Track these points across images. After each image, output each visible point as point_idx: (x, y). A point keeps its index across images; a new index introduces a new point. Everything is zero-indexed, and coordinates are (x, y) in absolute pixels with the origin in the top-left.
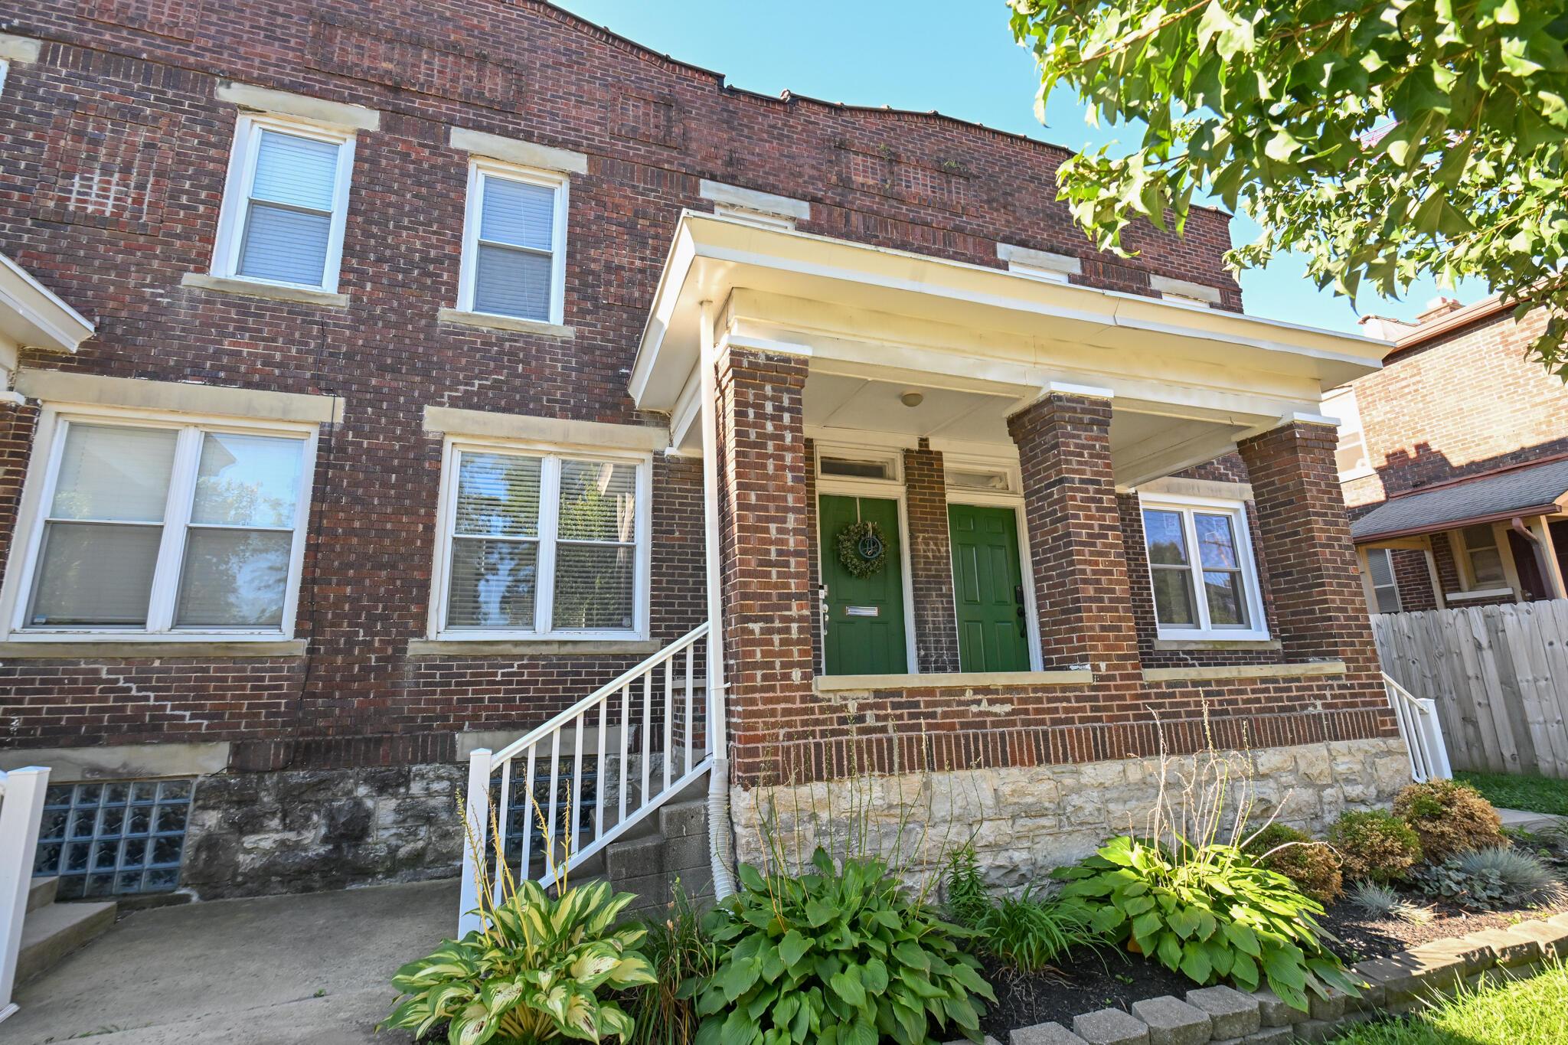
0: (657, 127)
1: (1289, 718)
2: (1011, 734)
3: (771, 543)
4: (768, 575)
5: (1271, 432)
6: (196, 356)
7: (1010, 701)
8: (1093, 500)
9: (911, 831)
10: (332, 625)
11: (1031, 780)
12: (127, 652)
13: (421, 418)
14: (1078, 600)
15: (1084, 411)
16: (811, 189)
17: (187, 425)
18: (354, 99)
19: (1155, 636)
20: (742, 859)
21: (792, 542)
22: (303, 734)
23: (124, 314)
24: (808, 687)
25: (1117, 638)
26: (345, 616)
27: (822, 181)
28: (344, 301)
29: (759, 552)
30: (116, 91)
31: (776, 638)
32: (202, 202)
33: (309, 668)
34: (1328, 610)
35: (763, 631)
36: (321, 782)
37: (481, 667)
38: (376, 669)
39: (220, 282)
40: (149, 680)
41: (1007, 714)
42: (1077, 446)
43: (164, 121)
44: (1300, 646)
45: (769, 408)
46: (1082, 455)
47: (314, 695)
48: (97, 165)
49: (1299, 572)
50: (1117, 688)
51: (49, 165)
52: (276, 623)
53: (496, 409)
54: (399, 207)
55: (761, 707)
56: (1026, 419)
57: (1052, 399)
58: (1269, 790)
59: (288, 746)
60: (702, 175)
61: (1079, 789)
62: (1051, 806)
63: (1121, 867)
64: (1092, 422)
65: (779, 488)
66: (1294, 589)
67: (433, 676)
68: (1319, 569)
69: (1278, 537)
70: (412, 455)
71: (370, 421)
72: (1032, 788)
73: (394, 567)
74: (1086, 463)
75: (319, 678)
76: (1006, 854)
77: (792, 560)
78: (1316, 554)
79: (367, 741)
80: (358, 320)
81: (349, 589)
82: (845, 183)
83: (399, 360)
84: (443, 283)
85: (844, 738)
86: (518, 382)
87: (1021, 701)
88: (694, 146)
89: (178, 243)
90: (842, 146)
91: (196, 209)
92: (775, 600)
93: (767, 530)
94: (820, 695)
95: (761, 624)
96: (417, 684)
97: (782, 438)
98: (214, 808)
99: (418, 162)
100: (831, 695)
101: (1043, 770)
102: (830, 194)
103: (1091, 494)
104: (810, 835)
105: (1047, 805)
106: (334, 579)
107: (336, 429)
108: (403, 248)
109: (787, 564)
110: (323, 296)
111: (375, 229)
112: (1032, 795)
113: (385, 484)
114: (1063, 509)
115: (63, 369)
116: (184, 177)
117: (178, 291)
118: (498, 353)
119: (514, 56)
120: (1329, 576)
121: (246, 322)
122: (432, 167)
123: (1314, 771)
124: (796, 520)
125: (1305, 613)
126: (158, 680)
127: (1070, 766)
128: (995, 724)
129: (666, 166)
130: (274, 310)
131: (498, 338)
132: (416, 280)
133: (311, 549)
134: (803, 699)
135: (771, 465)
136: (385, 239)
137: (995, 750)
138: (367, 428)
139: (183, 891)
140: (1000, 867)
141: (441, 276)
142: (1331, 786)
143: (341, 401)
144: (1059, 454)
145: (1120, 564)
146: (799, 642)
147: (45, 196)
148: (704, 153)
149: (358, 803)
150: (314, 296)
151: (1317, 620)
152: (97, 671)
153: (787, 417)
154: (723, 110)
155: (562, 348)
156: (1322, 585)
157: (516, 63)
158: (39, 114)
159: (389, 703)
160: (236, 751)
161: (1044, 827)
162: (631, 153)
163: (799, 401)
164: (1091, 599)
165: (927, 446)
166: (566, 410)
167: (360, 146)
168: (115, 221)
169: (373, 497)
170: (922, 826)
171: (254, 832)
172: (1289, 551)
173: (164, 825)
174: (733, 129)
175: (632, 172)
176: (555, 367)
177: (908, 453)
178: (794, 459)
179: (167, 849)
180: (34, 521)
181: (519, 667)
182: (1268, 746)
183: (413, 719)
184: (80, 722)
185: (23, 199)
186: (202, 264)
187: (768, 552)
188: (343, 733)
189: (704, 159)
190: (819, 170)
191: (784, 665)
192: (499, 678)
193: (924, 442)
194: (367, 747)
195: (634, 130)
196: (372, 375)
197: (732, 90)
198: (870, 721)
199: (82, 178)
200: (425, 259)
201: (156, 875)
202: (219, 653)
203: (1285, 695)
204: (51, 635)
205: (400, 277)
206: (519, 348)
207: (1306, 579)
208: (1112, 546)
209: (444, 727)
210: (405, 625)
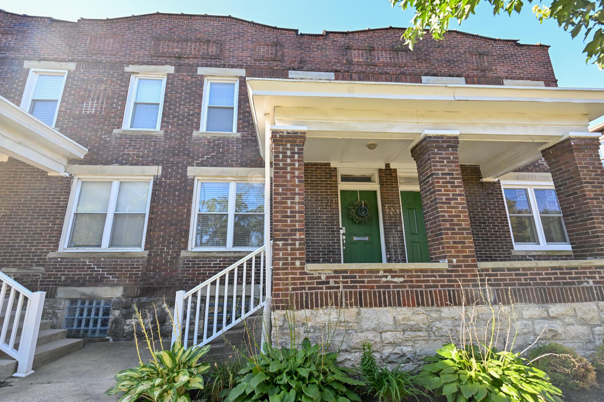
0: (271, 54)
1: (570, 289)
2: (403, 292)
3: (288, 208)
4: (286, 221)
5: (558, 144)
6: (117, 156)
7: (403, 276)
8: (449, 182)
9: (350, 333)
10: (156, 246)
11: (414, 314)
12: (94, 255)
13: (186, 171)
14: (441, 230)
15: (443, 142)
16: (335, 67)
17: (115, 179)
18: (166, 63)
19: (513, 248)
20: (273, 340)
21: (297, 208)
22: (146, 284)
23: (96, 145)
24: (303, 268)
25: (463, 247)
26: (161, 243)
27: (339, 63)
28: (162, 133)
29: (282, 212)
30: (96, 74)
31: (289, 248)
32: (120, 105)
33: (148, 261)
34: (597, 232)
35: (283, 245)
36: (151, 302)
37: (206, 261)
38: (170, 262)
39: (124, 131)
40: (100, 265)
41: (401, 282)
42: (440, 158)
43: (109, 81)
44: (583, 251)
45: (289, 153)
46: (443, 162)
47: (150, 271)
48: (90, 98)
49: (578, 213)
50: (462, 271)
51: (77, 100)
52: (140, 246)
53: (212, 166)
54: (180, 98)
55: (281, 276)
56: (417, 149)
57: (427, 138)
58: (558, 326)
59: (141, 288)
60: (289, 69)
61: (440, 319)
62: (424, 326)
63: (448, 359)
64: (448, 147)
65: (292, 186)
66: (576, 222)
67: (189, 264)
68: (590, 211)
69: (566, 196)
70: (183, 185)
71: (170, 174)
72: (413, 317)
73: (176, 225)
74: (445, 166)
75: (151, 265)
76: (399, 348)
77: (297, 215)
78: (587, 203)
79: (166, 287)
80: (166, 139)
81: (162, 233)
82: (350, 62)
83: (179, 151)
84: (194, 123)
85: (319, 291)
86: (220, 155)
87: (409, 276)
88: (286, 58)
89: (112, 120)
90: (348, 48)
91: (118, 108)
92: (289, 232)
93: (286, 203)
94: (308, 272)
95: (283, 242)
96: (184, 267)
97: (294, 165)
98: (118, 309)
99: (187, 81)
100: (313, 272)
101: (420, 309)
102: (343, 68)
103: (448, 180)
104: (302, 332)
105: (422, 326)
106: (157, 230)
107: (159, 177)
108: (181, 112)
109: (295, 217)
110: (155, 132)
111: (172, 107)
112: (414, 321)
113: (174, 196)
114: (433, 187)
115: (80, 164)
116: (114, 98)
117: (112, 135)
118: (213, 145)
119: (220, 38)
120: (596, 214)
121: (131, 143)
122: (191, 82)
123: (588, 317)
124: (299, 198)
125: (584, 234)
126: (103, 265)
127: (435, 308)
128: (394, 287)
129: (275, 68)
130: (140, 138)
131: (213, 140)
132: (186, 123)
133: (150, 219)
134: (301, 274)
135: (289, 176)
136: (175, 110)
137: (394, 299)
138: (169, 176)
139: (107, 338)
140: (396, 353)
141: (194, 120)
142: (600, 326)
143: (160, 167)
144: (431, 163)
145: (465, 212)
146: (299, 249)
147: (76, 110)
148: (290, 61)
149: (163, 310)
150: (153, 132)
151: (591, 237)
152: (85, 262)
153: (296, 156)
154: (298, 43)
155: (236, 141)
156: (592, 219)
157: (220, 41)
158: (75, 85)
159: (174, 274)
160: (125, 290)
161: (420, 336)
162: (262, 65)
163: (302, 149)
164: (448, 229)
165: (389, 167)
166: (237, 164)
167: (168, 79)
168: (94, 115)
169: (170, 200)
170: (356, 332)
171: (129, 318)
172: (572, 203)
173: (104, 314)
174: (302, 49)
175: (262, 73)
176: (234, 148)
177: (380, 170)
178: (299, 173)
179: (105, 323)
180: (71, 213)
181: (220, 261)
182: (556, 302)
183: (182, 280)
184: (80, 278)
185: (71, 112)
186: (119, 126)
187: (286, 212)
188: (158, 284)
189: (290, 63)
190: (338, 59)
191: (292, 259)
192: (212, 265)
193: (387, 165)
194: (166, 290)
195: (263, 56)
196: (170, 157)
197: (302, 35)
198: (332, 284)
199: (86, 103)
200: (189, 115)
201: (101, 331)
202: (121, 256)
203: (567, 276)
204: (74, 250)
205: (180, 122)
206: (220, 143)
207: (583, 216)
208: (460, 203)
209: (193, 283)
210: (180, 246)
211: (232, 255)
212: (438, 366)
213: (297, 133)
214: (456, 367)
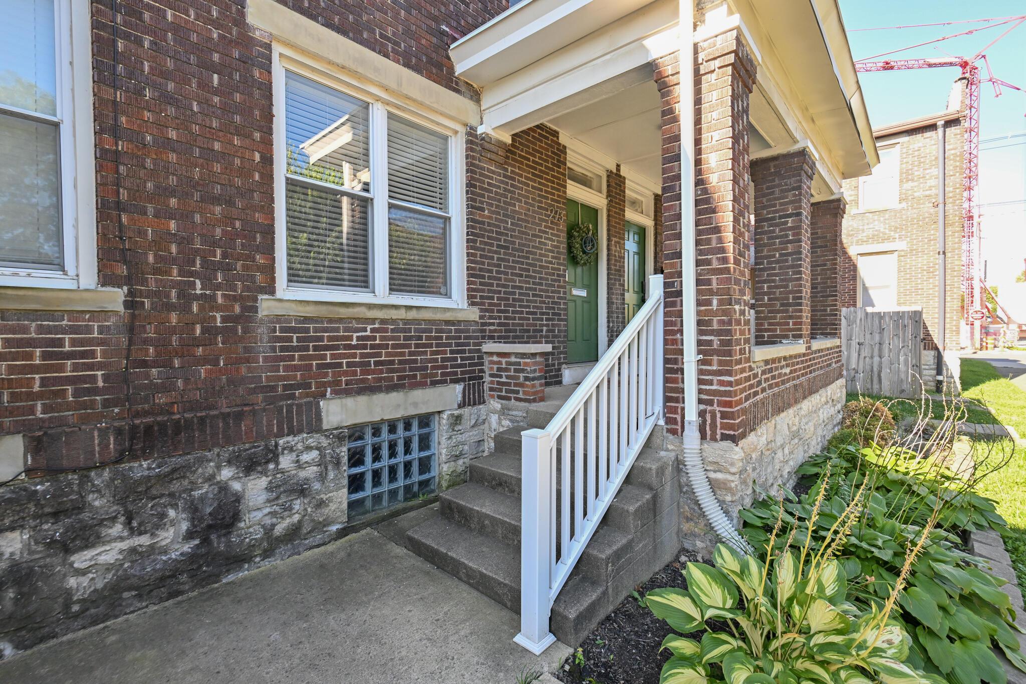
5: (824, 202)
10: (156, 271)
13: (243, 4)
22: (137, 415)
24: (750, 359)
26: (174, 261)
33: (132, 329)
36: (174, 471)
37: (337, 329)
38: (223, 331)
47: (144, 364)
53: (328, 25)
56: (772, 164)
59: (119, 432)
67: (290, 339)
70: (235, 54)
73: (230, 203)
75: (146, 341)
79: (225, 416)
81: (173, 225)
85: (759, 397)
96: (273, 349)
98: (12, 529)
104: (751, 472)
106: (150, 209)
113: (204, 85)
134: (749, 369)
149: (224, 488)
159: (243, 370)
160: (35, 446)
165: (619, 171)
166: (397, 53)
171: (87, 546)
177: (610, 174)
181: (373, 330)
183: (273, 388)
188: (192, 409)
191: (744, 342)
192: (354, 342)
193: (618, 167)
194: (227, 424)
209: (307, 395)
210: (252, 279)
211: (402, 314)
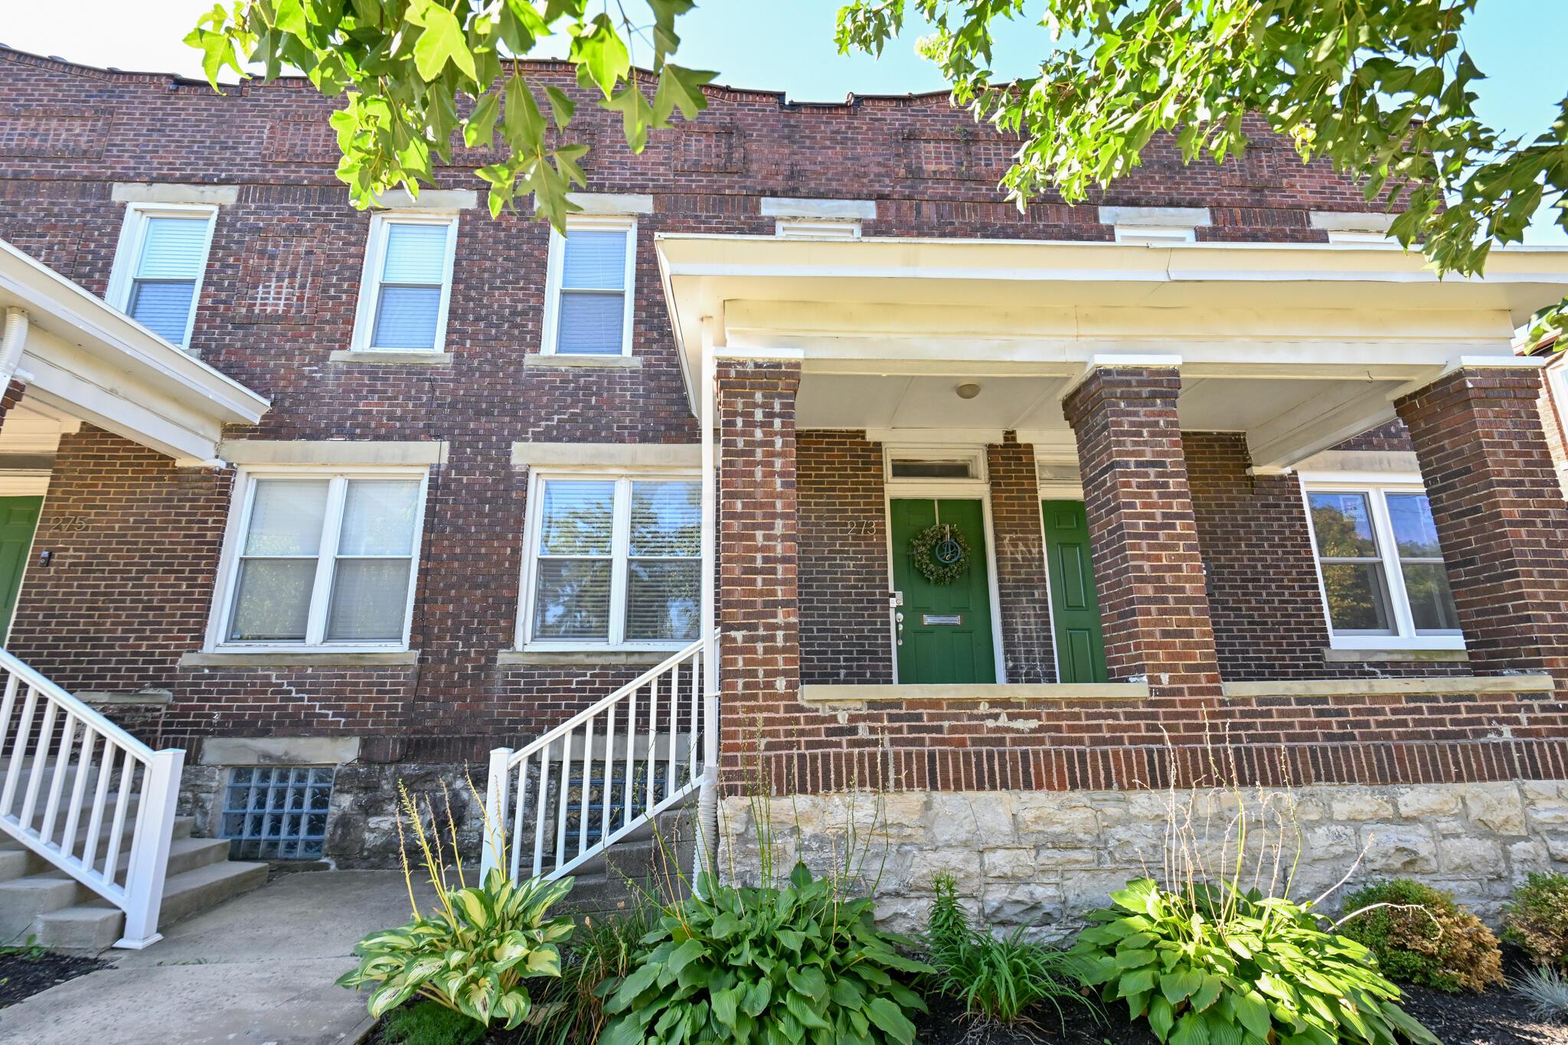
0: (718, 156)
1: (1453, 748)
2: (1036, 754)
3: (757, 549)
4: (753, 582)
5: (1435, 385)
6: (340, 418)
7: (1038, 717)
8: (1154, 485)
9: (907, 853)
10: (438, 638)
11: (1061, 807)
12: (289, 661)
13: (509, 454)
14: (1131, 602)
15: (1141, 384)
16: (877, 187)
17: (336, 474)
18: (457, 184)
19: (1327, 644)
20: (721, 867)
21: (779, 549)
22: (414, 732)
23: (290, 390)
24: (794, 697)
25: (1185, 645)
26: (448, 630)
27: (888, 176)
28: (449, 358)
29: (744, 559)
30: (287, 214)
31: (760, 646)
32: (345, 292)
33: (420, 676)
34: (1525, 607)
35: (746, 639)
36: (428, 774)
37: (559, 675)
38: (473, 677)
39: (357, 355)
40: (304, 684)
41: (1033, 731)
42: (1132, 424)
43: (319, 230)
44: (1491, 655)
45: (759, 415)
46: (1140, 434)
47: (423, 699)
48: (274, 275)
49: (1483, 560)
50: (1184, 703)
51: (242, 280)
52: (399, 638)
53: (572, 439)
54: (492, 271)
55: (741, 715)
56: (1077, 400)
57: (1101, 374)
58: (1419, 840)
59: (402, 742)
60: (762, 193)
61: (1127, 821)
62: (1087, 837)
63: (1134, 914)
64: (1153, 396)
65: (767, 495)
66: (1477, 582)
67: (518, 683)
68: (1510, 554)
69: (1453, 517)
70: (502, 487)
71: (469, 460)
72: (1060, 816)
73: (487, 586)
74: (1145, 443)
75: (427, 684)
76: (1026, 888)
77: (780, 567)
78: (1503, 535)
79: (464, 739)
80: (460, 374)
81: (451, 607)
82: (915, 174)
83: (492, 404)
84: (528, 332)
85: (832, 751)
86: (591, 413)
87: (1050, 716)
88: (755, 167)
89: (327, 328)
90: (912, 137)
91: (340, 298)
92: (759, 608)
93: (753, 538)
94: (806, 705)
95: (744, 632)
96: (505, 691)
97: (772, 444)
98: (348, 792)
99: (507, 229)
100: (819, 705)
101: (1079, 796)
102: (898, 188)
103: (1152, 479)
104: (791, 849)
105: (1081, 836)
106: (440, 599)
107: (442, 469)
108: (496, 306)
109: (774, 571)
110: (432, 357)
111: (473, 293)
112: (1062, 824)
113: (481, 514)
114: (1116, 497)
115: (251, 438)
116: (331, 274)
117: (326, 366)
118: (575, 389)
119: (588, 119)
120: (1526, 563)
121: (375, 386)
122: (520, 231)
123: (1497, 818)
124: (784, 526)
125: (1494, 611)
126: (311, 684)
127: (1115, 792)
128: (1014, 742)
129: (727, 192)
130: (396, 373)
131: (575, 376)
132: (506, 333)
133: (423, 573)
134: (788, 709)
135: (759, 472)
136: (481, 300)
137: (1014, 770)
138: (466, 466)
139: (324, 860)
140: (1018, 902)
141: (525, 326)
142: (1527, 839)
143: (446, 445)
144: (1109, 436)
145: (1192, 558)
146: (784, 650)
147: (240, 305)
148: (764, 172)
149: (457, 794)
150: (426, 357)
151: (1512, 620)
152: (268, 677)
153: (777, 422)
154: (785, 126)
155: (631, 378)
156: (1516, 574)
157: (589, 124)
158: (238, 242)
159: (482, 706)
160: (365, 745)
161: (1077, 862)
162: (694, 185)
163: (792, 406)
164: (1149, 600)
165: (1014, 439)
166: (634, 435)
167: (462, 223)
168: (284, 318)
169: (470, 526)
170: (921, 850)
171: (376, 814)
172: (1469, 533)
173: (314, 805)
174: (794, 142)
175: (695, 204)
176: (624, 396)
177: (991, 448)
178: (783, 465)
179: (317, 825)
180: (232, 558)
181: (592, 675)
182: (1416, 781)
183: (501, 722)
184: (258, 716)
185: (227, 309)
186: (344, 342)
187: (754, 559)
188: (445, 732)
189: (765, 178)
190: (885, 166)
191: (767, 674)
192: (574, 686)
193: (1010, 435)
194: (464, 746)
195: (696, 163)
196: (470, 420)
197: (794, 106)
198: (863, 733)
199: (265, 287)
200: (514, 313)
201: (309, 845)
202: (353, 663)
203: (1448, 717)
204: (242, 648)
205: (493, 331)
206: (593, 383)
207: (1493, 568)
208: (1180, 537)
209: (527, 730)
210: (496, 638)
211: (622, 660)
212: (1112, 931)
213: (778, 365)
214: (1153, 932)
